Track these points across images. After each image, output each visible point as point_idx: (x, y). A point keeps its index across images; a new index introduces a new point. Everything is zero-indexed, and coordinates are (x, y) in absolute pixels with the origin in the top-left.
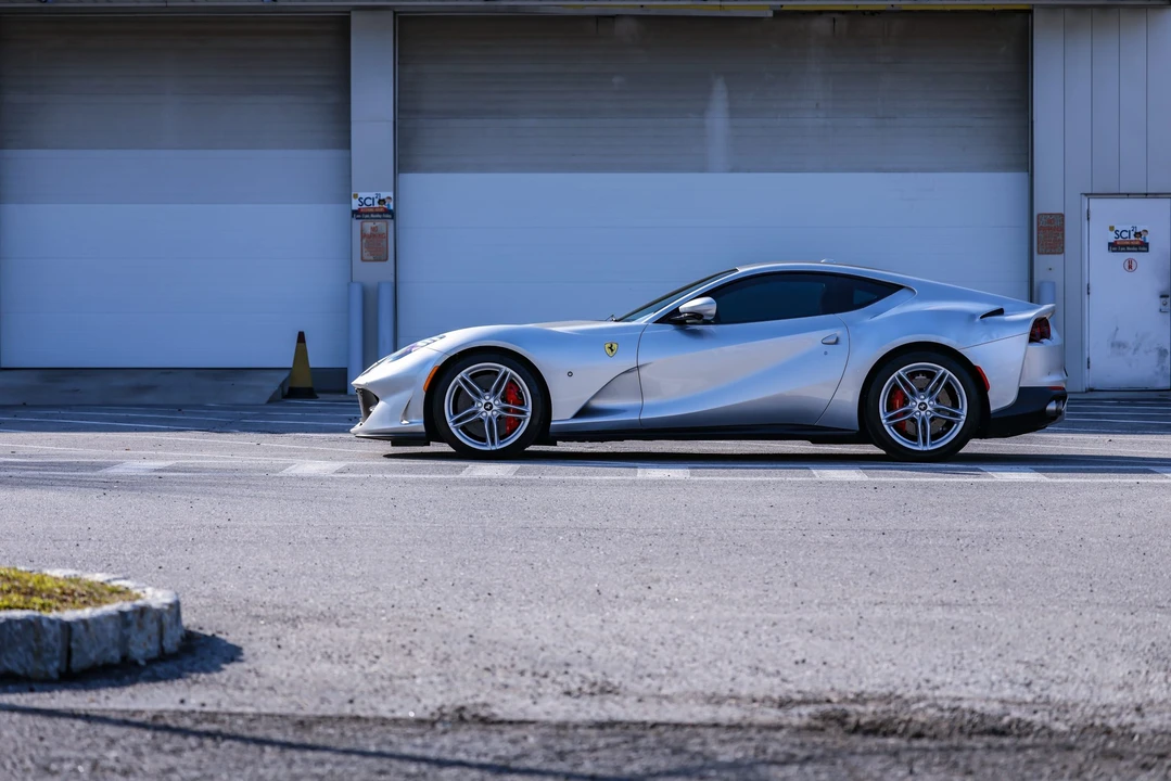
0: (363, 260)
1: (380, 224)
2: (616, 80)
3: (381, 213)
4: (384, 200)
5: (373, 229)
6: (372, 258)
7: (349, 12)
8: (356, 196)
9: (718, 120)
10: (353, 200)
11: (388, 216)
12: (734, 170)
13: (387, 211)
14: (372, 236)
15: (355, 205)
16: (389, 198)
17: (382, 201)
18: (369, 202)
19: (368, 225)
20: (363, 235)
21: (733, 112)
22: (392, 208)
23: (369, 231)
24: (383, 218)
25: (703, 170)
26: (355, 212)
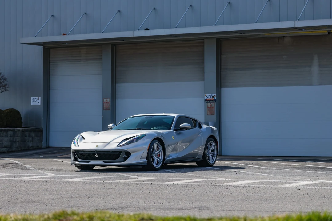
0: (207, 115)
1: (212, 104)
2: (285, 57)
3: (212, 100)
4: (213, 96)
5: (211, 105)
6: (210, 114)
7: (204, 39)
8: (206, 95)
9: (315, 69)
10: (205, 96)
11: (215, 101)
12: (320, 85)
13: (214, 100)
14: (210, 107)
15: (206, 98)
16: (215, 96)
17: (213, 97)
18: (209, 97)
19: (209, 104)
20: (208, 107)
21: (320, 66)
22: (216, 99)
23: (209, 106)
24: (213, 102)
25: (311, 85)
26: (205, 100)
